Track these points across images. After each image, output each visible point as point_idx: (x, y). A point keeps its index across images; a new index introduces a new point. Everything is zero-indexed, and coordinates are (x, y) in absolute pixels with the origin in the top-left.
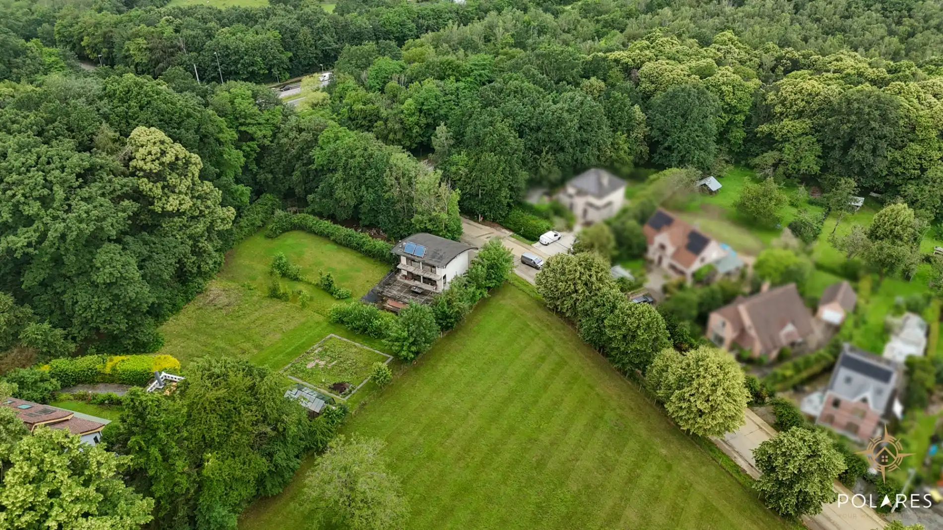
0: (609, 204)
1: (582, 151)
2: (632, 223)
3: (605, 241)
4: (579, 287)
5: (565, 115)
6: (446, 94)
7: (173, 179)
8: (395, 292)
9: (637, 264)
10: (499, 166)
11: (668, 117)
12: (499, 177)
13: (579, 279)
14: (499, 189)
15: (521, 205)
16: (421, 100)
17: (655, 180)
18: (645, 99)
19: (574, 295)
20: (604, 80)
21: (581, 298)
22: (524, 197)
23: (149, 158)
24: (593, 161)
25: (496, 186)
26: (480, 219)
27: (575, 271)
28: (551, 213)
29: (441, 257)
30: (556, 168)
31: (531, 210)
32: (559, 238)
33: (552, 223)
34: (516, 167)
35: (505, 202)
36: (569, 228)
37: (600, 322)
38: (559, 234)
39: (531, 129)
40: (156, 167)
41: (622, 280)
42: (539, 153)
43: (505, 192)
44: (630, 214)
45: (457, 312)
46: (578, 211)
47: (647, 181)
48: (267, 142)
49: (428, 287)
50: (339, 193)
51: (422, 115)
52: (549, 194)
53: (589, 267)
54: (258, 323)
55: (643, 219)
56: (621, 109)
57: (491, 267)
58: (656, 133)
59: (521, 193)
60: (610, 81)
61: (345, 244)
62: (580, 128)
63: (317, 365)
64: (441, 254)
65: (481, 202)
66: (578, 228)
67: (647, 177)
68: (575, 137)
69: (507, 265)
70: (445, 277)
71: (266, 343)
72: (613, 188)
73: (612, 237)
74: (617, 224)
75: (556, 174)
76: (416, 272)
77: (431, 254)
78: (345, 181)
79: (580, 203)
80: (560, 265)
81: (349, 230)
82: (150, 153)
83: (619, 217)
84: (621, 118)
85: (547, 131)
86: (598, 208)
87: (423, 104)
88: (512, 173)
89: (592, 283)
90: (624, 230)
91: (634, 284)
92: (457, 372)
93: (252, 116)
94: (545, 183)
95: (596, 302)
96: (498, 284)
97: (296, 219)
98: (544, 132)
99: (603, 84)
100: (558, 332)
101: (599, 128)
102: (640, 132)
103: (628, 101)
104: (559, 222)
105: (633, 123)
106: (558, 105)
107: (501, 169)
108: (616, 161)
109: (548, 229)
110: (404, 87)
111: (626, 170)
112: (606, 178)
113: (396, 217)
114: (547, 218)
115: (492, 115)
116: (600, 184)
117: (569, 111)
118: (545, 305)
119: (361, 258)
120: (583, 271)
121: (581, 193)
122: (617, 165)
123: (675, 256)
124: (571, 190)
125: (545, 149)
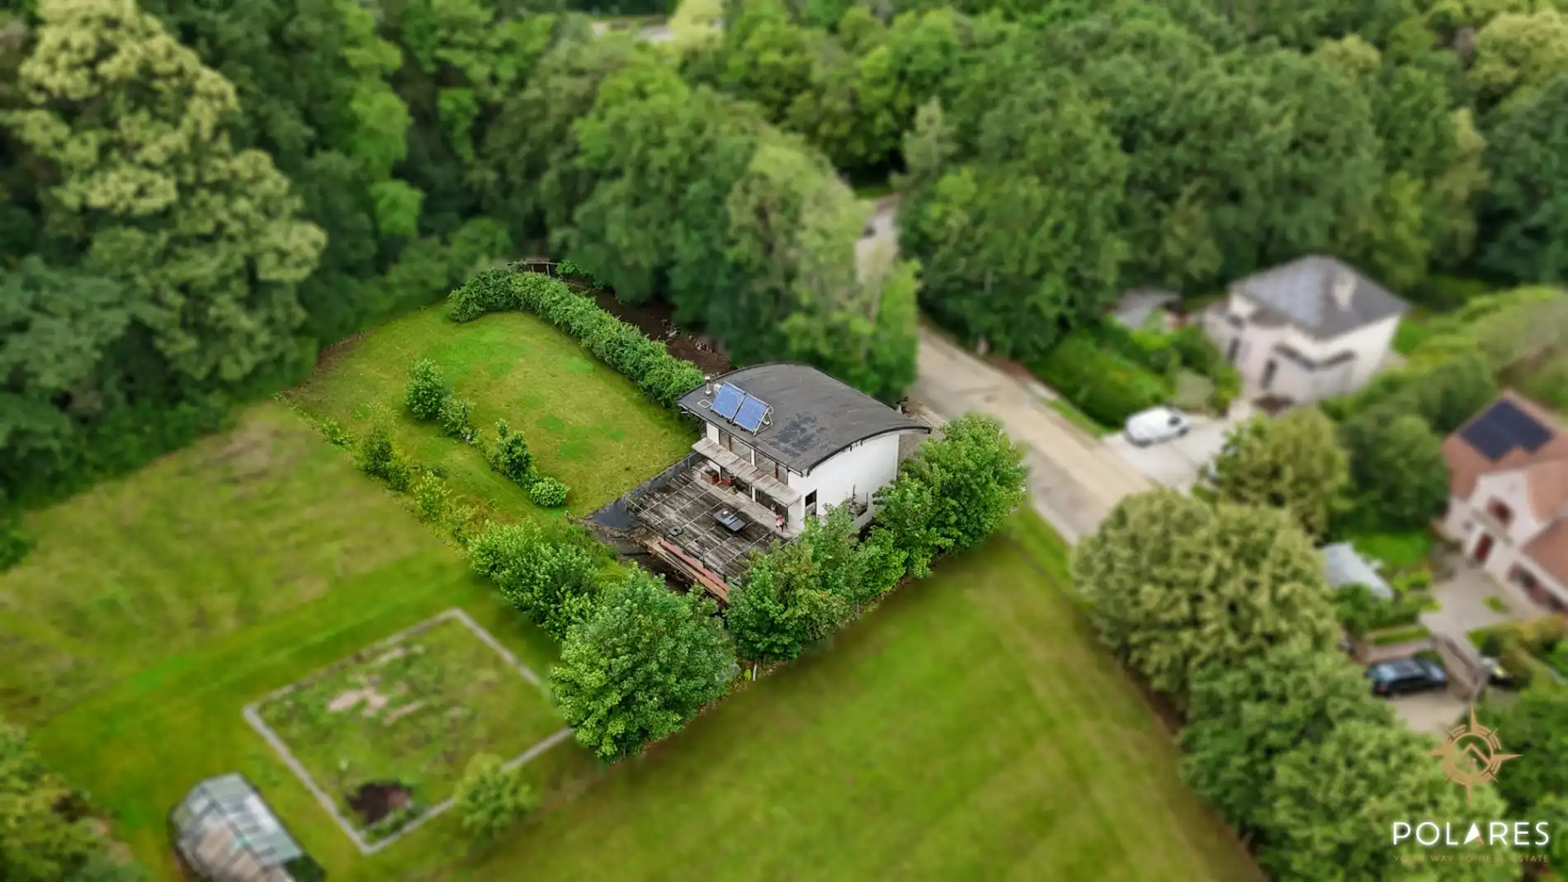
0: (1346, 357)
1: (1290, 209)
2: (1412, 425)
3: (1318, 466)
4: (1207, 613)
5: (1258, 103)
6: (972, 46)
7: (132, 126)
8: (672, 515)
9: (1407, 548)
10: (1045, 213)
11: (1553, 147)
12: (1041, 243)
13: (1213, 587)
14: (1038, 276)
15: (1096, 327)
16: (907, 50)
17: (1484, 311)
18: (1487, 101)
19: (1187, 636)
20: (1381, 45)
21: (1206, 649)
22: (1110, 307)
23: (63, 59)
24: (1317, 236)
25: (1031, 267)
26: (982, 347)
27: (1204, 558)
28: (1175, 359)
29: (808, 439)
30: (1208, 245)
31: (1121, 341)
32: (1183, 432)
33: (1171, 385)
34: (1097, 225)
35: (1051, 312)
36: (1219, 408)
37: (1259, 753)
38: (1186, 420)
39: (1159, 136)
40: (75, 84)
41: (1353, 595)
42: (1170, 198)
43: (1053, 285)
44: (1408, 395)
45: (807, 617)
46: (1252, 364)
47: (1461, 312)
48: (497, 95)
49: (766, 518)
50: (615, 233)
51: (905, 86)
52: (1177, 308)
53: (1252, 556)
54: (293, 539)
55: (1445, 420)
56: (1418, 114)
57: (951, 490)
58: (1506, 189)
59: (1102, 297)
60: (1397, 47)
61: (610, 362)
62: (1295, 145)
63: (363, 704)
64: (810, 431)
65: (987, 305)
66: (1242, 413)
67: (1460, 302)
68: (1278, 166)
69: (1002, 492)
70: (811, 498)
71: (273, 603)
72: (1365, 315)
73: (1342, 456)
74: (1365, 421)
75: (1208, 259)
76: (735, 471)
77: (780, 427)
78: (636, 202)
79: (1259, 343)
80: (1157, 529)
81: (626, 327)
82: (65, 46)
83: (1368, 400)
84: (1413, 137)
85: (1201, 143)
86: (1309, 365)
87: (909, 60)
88: (1081, 238)
89: (1255, 612)
90: (1385, 441)
91: (1391, 613)
92: (758, 817)
93: (466, 24)
94: (1173, 279)
95: (1256, 679)
96: (965, 541)
97: (523, 282)
98: (1191, 147)
99: (1374, 55)
100: (1116, 728)
101: (1349, 151)
102: (1462, 181)
103: (1441, 96)
104: (1191, 385)
105: (1446, 153)
106: (1238, 79)
107: (1050, 222)
108: (1383, 247)
109: (1157, 401)
110: (879, 22)
111: (1406, 274)
112: (1347, 286)
113: (753, 314)
114: (1160, 370)
115: (1057, 84)
116: (1329, 300)
117: (1271, 95)
118: (1096, 632)
119: (639, 405)
120: (1228, 563)
121: (1266, 316)
122: (1381, 258)
123: (1536, 547)
124: (1239, 306)
125: (1188, 190)
